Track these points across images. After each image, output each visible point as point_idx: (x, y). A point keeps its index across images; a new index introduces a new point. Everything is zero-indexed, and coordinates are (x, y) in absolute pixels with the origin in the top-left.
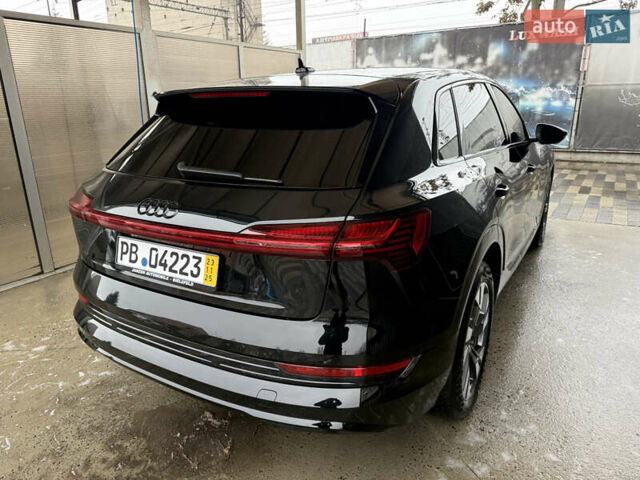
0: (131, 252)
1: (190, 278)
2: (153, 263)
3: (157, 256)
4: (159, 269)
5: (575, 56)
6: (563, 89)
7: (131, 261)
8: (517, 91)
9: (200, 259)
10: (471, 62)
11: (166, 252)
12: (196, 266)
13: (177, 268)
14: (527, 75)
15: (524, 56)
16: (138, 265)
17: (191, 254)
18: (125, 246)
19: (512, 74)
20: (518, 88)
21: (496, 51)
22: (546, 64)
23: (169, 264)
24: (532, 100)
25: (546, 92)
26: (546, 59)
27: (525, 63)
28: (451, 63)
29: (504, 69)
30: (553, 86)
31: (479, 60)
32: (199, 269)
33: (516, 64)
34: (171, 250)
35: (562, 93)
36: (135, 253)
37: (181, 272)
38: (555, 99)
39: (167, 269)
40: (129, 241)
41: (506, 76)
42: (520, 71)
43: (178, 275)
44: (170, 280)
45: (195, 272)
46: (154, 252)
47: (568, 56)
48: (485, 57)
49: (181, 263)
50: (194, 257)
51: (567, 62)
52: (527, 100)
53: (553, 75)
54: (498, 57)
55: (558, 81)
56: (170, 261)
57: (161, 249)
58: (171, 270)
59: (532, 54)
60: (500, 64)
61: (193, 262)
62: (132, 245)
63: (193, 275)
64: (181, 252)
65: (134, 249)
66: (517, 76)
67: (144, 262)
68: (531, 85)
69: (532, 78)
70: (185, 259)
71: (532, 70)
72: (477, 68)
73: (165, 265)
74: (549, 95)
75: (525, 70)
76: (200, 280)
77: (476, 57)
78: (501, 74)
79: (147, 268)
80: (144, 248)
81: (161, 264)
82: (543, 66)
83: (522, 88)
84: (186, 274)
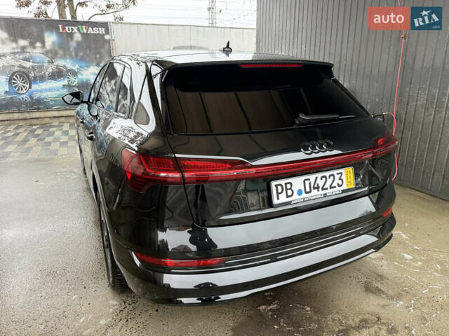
0: (287, 189)
1: (338, 188)
2: (308, 190)
3: (310, 184)
4: (314, 192)
5: (106, 47)
7: (288, 196)
8: (74, 68)
9: (341, 173)
10: (32, 45)
11: (317, 178)
12: (340, 179)
13: (327, 186)
14: (79, 57)
15: (73, 44)
16: (296, 196)
17: (334, 172)
18: (279, 188)
19: (68, 57)
20: (74, 66)
21: (51, 39)
22: (90, 51)
23: (321, 186)
24: (87, 75)
26: (89, 47)
27: (75, 49)
28: (14, 45)
29: (61, 52)
31: (38, 44)
32: (342, 180)
33: (69, 49)
34: (319, 175)
36: (290, 189)
37: (331, 187)
39: (320, 189)
40: (283, 182)
41: (64, 57)
42: (73, 54)
43: (329, 190)
44: (325, 195)
45: (340, 183)
46: (307, 182)
47: (103, 47)
48: (43, 43)
49: (330, 181)
50: (338, 174)
51: (103, 51)
52: (82, 75)
53: (96, 58)
54: (54, 43)
56: (321, 183)
57: (312, 177)
58: (323, 189)
59: (78, 43)
60: (57, 48)
61: (337, 177)
62: (286, 184)
63: (339, 186)
64: (327, 174)
65: (289, 186)
67: (300, 192)
68: (83, 65)
69: (82, 59)
70: (332, 177)
71: (81, 54)
73: (318, 188)
75: (77, 54)
76: (344, 187)
77: (36, 42)
78: (59, 56)
79: (304, 195)
80: (297, 182)
81: (314, 188)
82: (88, 52)
83: (77, 66)
84: (335, 187)
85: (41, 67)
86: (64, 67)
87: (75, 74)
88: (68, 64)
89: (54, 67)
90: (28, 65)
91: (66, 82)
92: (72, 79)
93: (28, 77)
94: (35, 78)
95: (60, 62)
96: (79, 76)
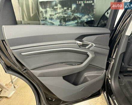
6: (90, 16)
8: (80, 16)
10: (68, 9)
21: (74, 6)
24: (84, 19)
25: (86, 17)
27: (81, 9)
28: (63, 9)
29: (76, 11)
30: (88, 15)
31: (70, 9)
33: (79, 9)
35: (90, 17)
38: (89, 18)
41: (77, 13)
42: (80, 11)
47: (91, 8)
53: (88, 12)
54: (74, 8)
55: (89, 14)
59: (82, 7)
60: (75, 10)
66: (79, 13)
68: (83, 15)
69: (83, 13)
71: (83, 11)
72: (69, 11)
74: (87, 17)
75: (81, 11)
82: (85, 10)
83: (81, 16)
85: (70, 17)
86: (77, 16)
87: (80, 18)
88: (78, 15)
89: (74, 16)
90: (66, 16)
91: (76, 21)
92: (79, 20)
93: (65, 20)
94: (67, 20)
95: (76, 15)
96: (81, 19)
